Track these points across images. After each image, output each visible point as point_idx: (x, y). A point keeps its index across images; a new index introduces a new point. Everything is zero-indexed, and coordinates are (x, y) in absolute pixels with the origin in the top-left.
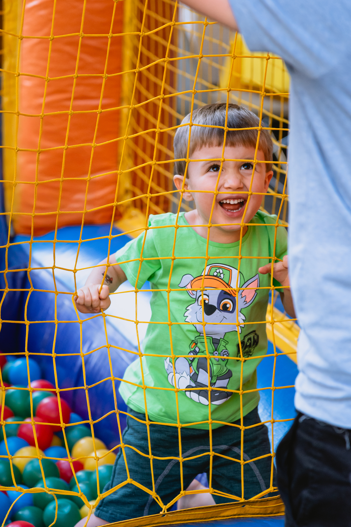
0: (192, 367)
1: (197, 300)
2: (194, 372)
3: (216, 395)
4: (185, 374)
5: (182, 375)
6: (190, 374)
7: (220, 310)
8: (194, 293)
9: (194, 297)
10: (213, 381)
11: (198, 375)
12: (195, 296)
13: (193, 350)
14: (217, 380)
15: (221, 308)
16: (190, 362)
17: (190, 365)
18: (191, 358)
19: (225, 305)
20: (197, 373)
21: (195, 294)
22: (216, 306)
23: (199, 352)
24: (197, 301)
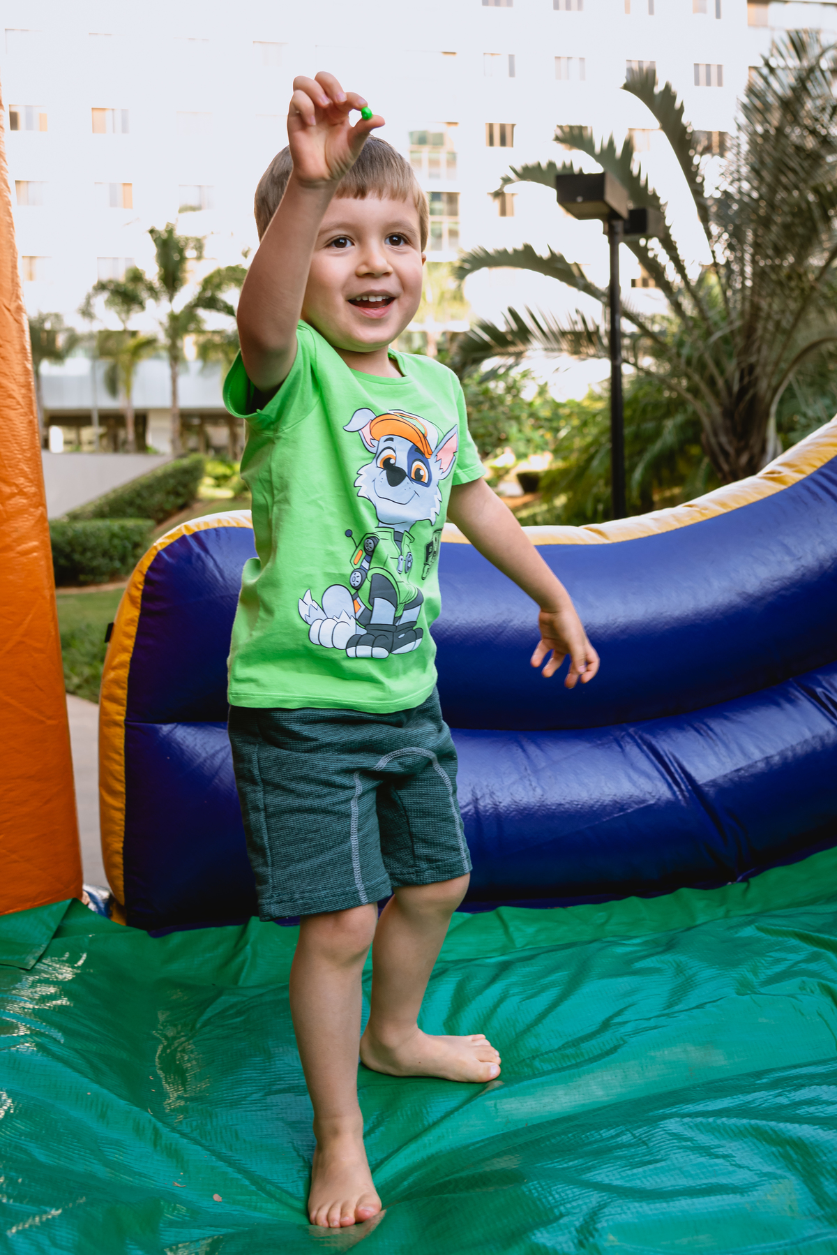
0: (358, 599)
1: (376, 456)
2: (363, 607)
3: (400, 637)
4: (344, 617)
5: (338, 621)
6: (355, 613)
7: (411, 479)
8: (375, 443)
9: (374, 450)
10: (398, 614)
11: (372, 611)
12: (376, 448)
13: (358, 566)
14: (404, 610)
15: (413, 476)
16: (353, 591)
17: (354, 598)
18: (355, 583)
19: (418, 470)
20: (370, 608)
21: (376, 446)
22: (406, 470)
23: (369, 569)
24: (375, 460)
